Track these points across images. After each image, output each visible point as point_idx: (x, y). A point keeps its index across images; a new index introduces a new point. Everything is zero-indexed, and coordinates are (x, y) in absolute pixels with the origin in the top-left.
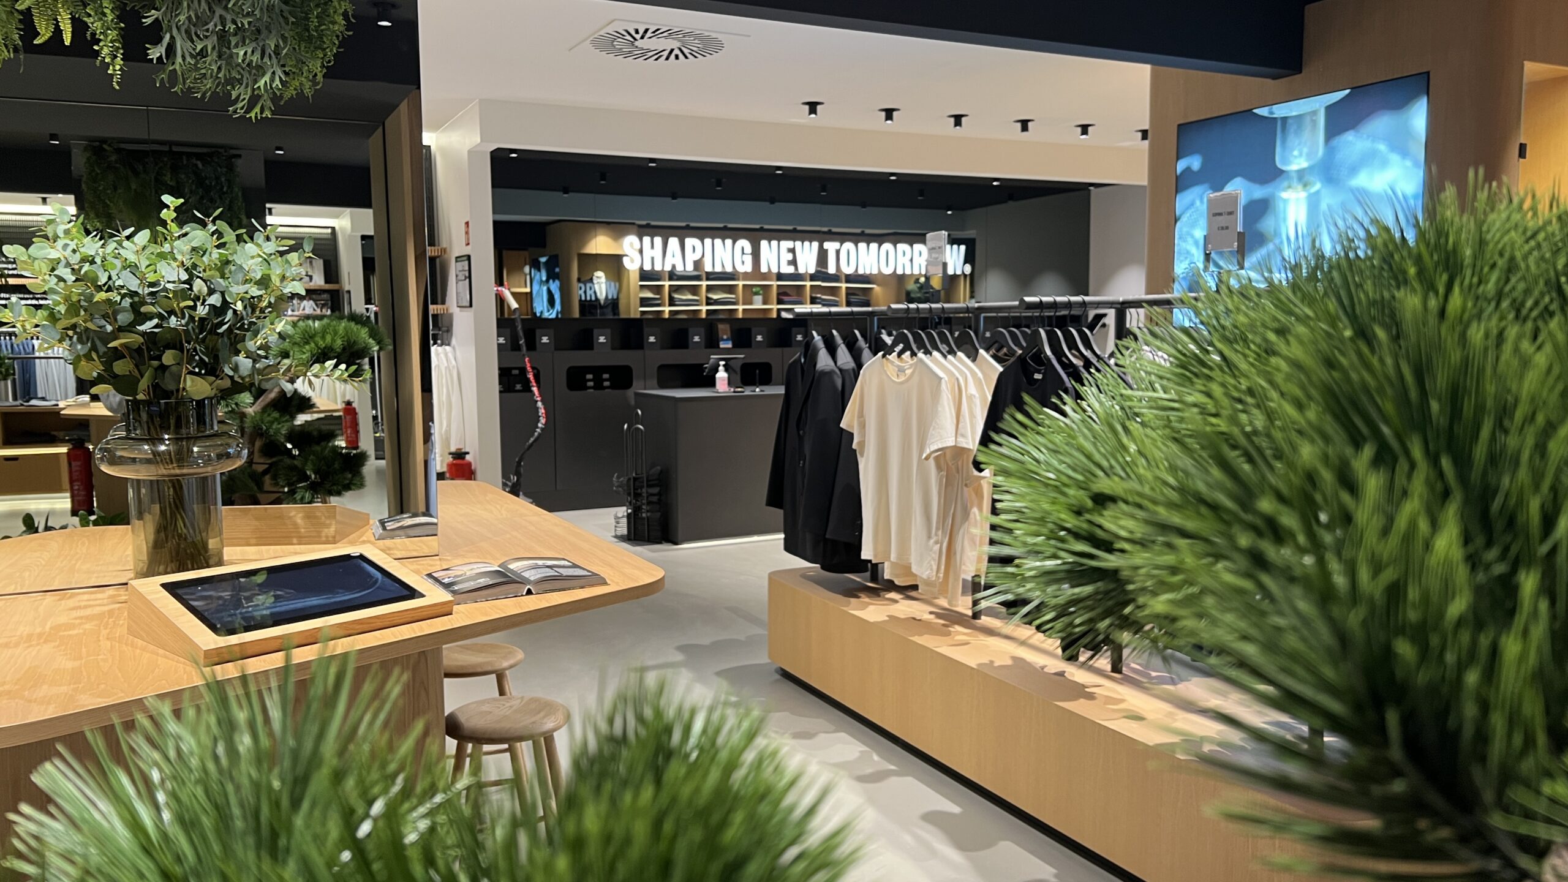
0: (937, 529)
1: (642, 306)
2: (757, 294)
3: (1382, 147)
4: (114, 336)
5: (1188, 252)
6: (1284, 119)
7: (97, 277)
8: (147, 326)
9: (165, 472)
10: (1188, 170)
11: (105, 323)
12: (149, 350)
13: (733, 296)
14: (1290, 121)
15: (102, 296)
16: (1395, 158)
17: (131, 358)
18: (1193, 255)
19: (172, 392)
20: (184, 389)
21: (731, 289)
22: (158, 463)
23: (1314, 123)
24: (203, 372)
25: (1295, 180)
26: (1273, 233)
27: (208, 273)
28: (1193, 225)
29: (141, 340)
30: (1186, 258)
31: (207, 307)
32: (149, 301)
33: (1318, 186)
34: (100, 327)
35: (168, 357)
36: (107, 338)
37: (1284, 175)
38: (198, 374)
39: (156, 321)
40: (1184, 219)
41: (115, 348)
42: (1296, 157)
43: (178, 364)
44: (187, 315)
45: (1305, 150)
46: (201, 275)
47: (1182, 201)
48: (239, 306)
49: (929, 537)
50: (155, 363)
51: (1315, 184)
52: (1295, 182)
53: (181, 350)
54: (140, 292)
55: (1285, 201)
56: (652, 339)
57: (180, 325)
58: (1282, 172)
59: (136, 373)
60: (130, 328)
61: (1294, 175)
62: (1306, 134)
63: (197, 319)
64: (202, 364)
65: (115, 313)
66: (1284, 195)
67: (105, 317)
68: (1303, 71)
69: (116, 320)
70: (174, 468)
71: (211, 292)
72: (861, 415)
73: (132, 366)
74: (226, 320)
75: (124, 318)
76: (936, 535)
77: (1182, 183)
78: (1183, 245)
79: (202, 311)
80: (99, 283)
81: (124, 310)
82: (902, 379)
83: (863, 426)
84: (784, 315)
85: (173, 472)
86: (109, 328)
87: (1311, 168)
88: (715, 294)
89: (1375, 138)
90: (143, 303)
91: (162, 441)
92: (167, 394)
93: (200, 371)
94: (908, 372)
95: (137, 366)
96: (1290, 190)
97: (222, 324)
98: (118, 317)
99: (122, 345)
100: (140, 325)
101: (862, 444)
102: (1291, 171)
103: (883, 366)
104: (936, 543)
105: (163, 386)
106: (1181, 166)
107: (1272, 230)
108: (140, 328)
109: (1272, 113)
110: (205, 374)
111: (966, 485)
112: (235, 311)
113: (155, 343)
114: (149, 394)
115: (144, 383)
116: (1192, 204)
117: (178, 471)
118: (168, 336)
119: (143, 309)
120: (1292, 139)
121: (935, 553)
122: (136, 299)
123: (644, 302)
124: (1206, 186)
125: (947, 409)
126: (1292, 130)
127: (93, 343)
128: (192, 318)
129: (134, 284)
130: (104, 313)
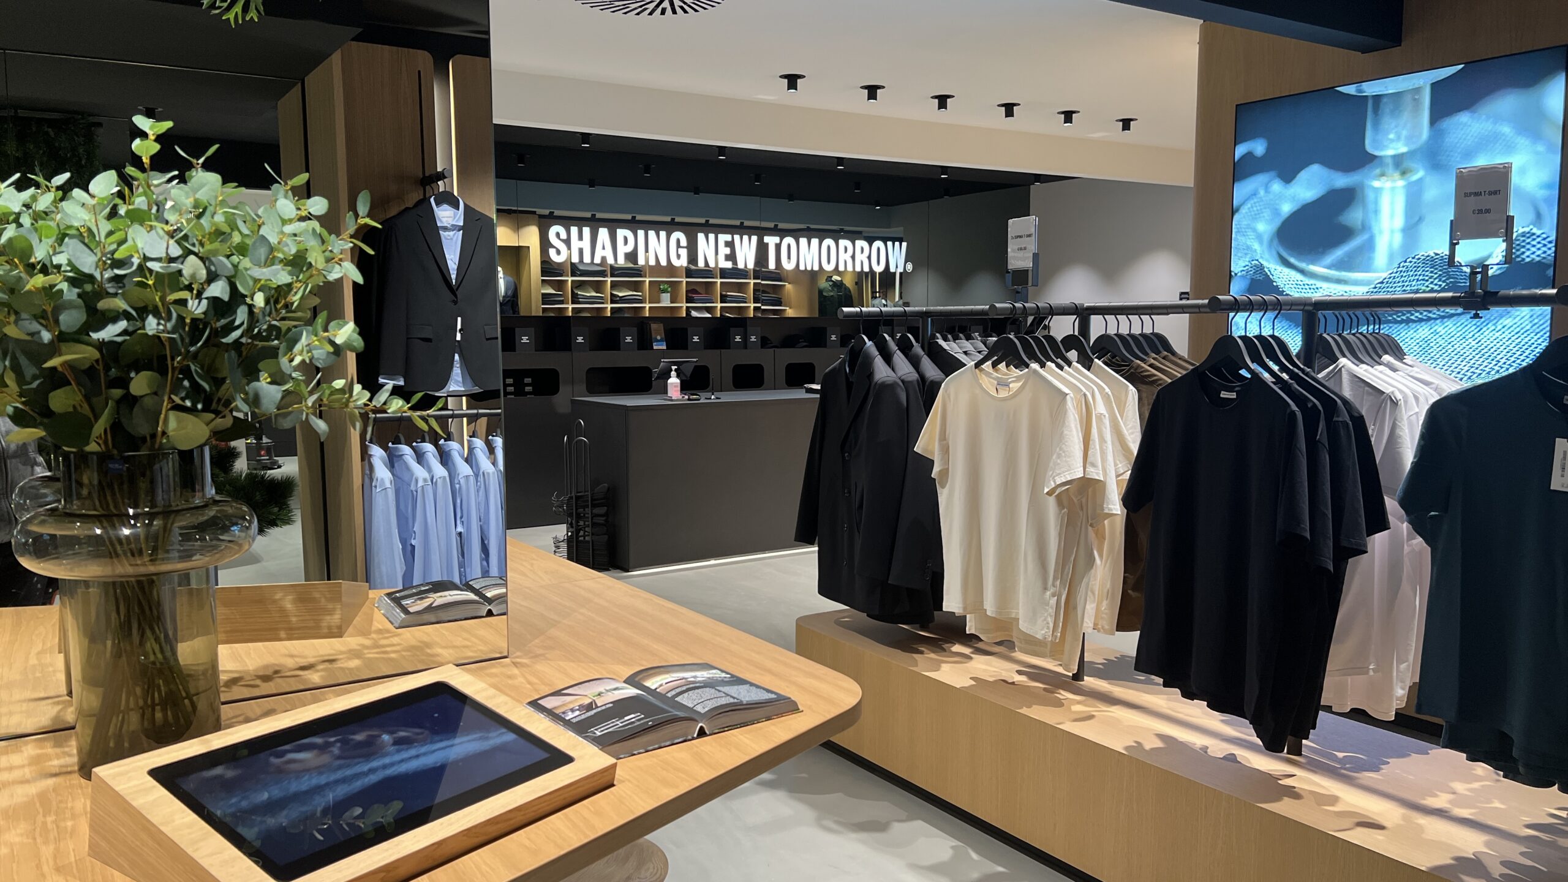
0: (1055, 579)
1: (543, 304)
2: (664, 291)
3: (1506, 130)
4: (53, 349)
5: (1249, 248)
6: (1377, 98)
7: (31, 247)
8: (110, 332)
9: (130, 570)
10: (1249, 155)
11: (39, 327)
12: (107, 368)
13: (640, 294)
14: (1385, 100)
15: (39, 280)
16: (1522, 142)
17: (78, 384)
18: (1255, 251)
19: (144, 439)
20: (164, 433)
21: (637, 286)
22: (117, 556)
23: (1417, 103)
24: (200, 406)
25: (1391, 166)
26: (1360, 227)
27: (208, 247)
28: (1256, 217)
29: (96, 354)
30: (1246, 254)
31: (205, 302)
32: (111, 291)
33: (1420, 174)
34: (32, 334)
35: (140, 383)
36: (37, 352)
37: (1376, 162)
38: (192, 410)
39: (123, 324)
40: (1244, 210)
41: (54, 369)
42: (1392, 141)
43: (155, 393)
44: (174, 315)
45: (1404, 133)
46: (196, 250)
47: (1241, 191)
48: (259, 300)
49: (1045, 589)
50: (117, 393)
51: (1418, 171)
52: (1390, 170)
53: (162, 370)
54: (98, 276)
55: (1378, 191)
56: (580, 339)
57: (163, 331)
58: (1374, 157)
59: (86, 409)
60: (79, 336)
61: (1390, 161)
62: (1406, 116)
63: (188, 321)
64: (195, 391)
65: (57, 310)
66: (1376, 184)
67: (41, 317)
68: (1402, 44)
69: (57, 322)
70: (144, 565)
71: (212, 278)
72: (943, 437)
73: (79, 397)
74: (237, 323)
75: (70, 320)
76: (1054, 586)
77: (1242, 170)
78: (1242, 239)
79: (197, 308)
80: (33, 260)
81: (70, 305)
82: (1003, 394)
83: (945, 450)
84: (694, 314)
85: (142, 570)
86: (46, 336)
87: (1411, 154)
88: (620, 291)
89: (1497, 119)
90: (103, 294)
91: (124, 519)
92: (134, 442)
93: (194, 405)
94: (1015, 386)
95: (87, 398)
96: (1384, 179)
97: (230, 328)
98: (62, 318)
99: (64, 364)
100: (97, 330)
101: (945, 473)
102: (1385, 157)
103: (976, 379)
104: (1053, 595)
105: (129, 430)
106: (1240, 150)
107: (1359, 223)
108: (95, 336)
109: (1360, 91)
110: (204, 410)
111: (1091, 525)
112: (251, 307)
113: (116, 360)
114: (106, 442)
115: (100, 426)
116: (1255, 194)
117: (152, 569)
118: (138, 348)
119: (102, 305)
120: (1388, 122)
121: (1052, 608)
122: (88, 287)
123: (546, 298)
124: (1273, 174)
125: (1074, 433)
126: (1387, 110)
127: (14, 359)
128: (180, 319)
129: (88, 263)
130: (38, 311)
